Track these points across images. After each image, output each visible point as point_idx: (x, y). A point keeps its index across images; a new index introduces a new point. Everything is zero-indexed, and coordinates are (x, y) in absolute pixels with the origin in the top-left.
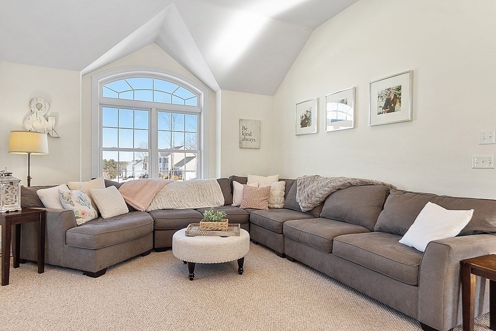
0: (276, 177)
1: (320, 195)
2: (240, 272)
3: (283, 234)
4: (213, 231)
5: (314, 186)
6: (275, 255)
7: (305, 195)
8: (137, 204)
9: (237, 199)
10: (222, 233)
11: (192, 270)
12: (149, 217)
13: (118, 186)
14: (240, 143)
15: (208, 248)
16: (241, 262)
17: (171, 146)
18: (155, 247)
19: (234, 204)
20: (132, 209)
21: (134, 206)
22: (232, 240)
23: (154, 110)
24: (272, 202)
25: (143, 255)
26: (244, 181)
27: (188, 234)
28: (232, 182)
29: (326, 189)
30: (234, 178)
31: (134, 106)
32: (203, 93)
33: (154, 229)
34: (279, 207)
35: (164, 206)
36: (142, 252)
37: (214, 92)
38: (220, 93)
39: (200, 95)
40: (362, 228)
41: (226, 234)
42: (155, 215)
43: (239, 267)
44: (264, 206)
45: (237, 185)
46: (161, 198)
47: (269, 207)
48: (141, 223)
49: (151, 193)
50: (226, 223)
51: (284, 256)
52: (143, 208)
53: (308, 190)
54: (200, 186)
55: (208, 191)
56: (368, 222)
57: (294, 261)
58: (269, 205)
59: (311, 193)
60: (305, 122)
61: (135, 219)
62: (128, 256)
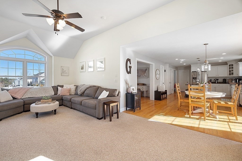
0: (73, 85)
1: (83, 90)
2: (55, 114)
3: (71, 102)
4: (45, 103)
5: (82, 87)
6: (69, 108)
7: (80, 90)
8: (17, 96)
9: (59, 93)
10: (49, 103)
11: (37, 115)
12: (22, 100)
13: (8, 90)
14: (61, 74)
15: (42, 108)
16: (55, 110)
17: (39, 72)
18: (24, 110)
19: (58, 94)
20: (14, 98)
21: (15, 97)
22: (52, 104)
23: (25, 62)
24: (71, 93)
25: (19, 113)
26: (62, 86)
27: (36, 104)
28: (57, 87)
29: (85, 88)
30: (59, 86)
31: (16, 60)
32: (47, 57)
33: (24, 104)
34: (74, 94)
35: (29, 96)
36: (18, 112)
37: (51, 57)
38: (53, 57)
39: (46, 57)
40: (92, 98)
41: (50, 103)
42: (24, 100)
43: (55, 112)
44: (68, 94)
45: (59, 88)
46: (27, 94)
47: (70, 95)
48: (18, 102)
49: (23, 92)
50: (50, 100)
51: (72, 108)
52: (20, 97)
53: (81, 89)
54: (45, 89)
55: (48, 91)
56: (93, 96)
57: (74, 109)
58: (70, 94)
59: (81, 90)
60: (82, 68)
61: (15, 101)
62: (12, 114)
